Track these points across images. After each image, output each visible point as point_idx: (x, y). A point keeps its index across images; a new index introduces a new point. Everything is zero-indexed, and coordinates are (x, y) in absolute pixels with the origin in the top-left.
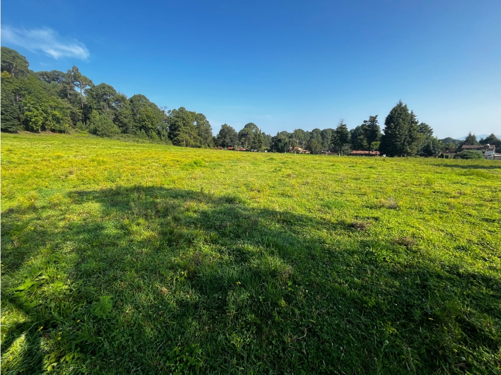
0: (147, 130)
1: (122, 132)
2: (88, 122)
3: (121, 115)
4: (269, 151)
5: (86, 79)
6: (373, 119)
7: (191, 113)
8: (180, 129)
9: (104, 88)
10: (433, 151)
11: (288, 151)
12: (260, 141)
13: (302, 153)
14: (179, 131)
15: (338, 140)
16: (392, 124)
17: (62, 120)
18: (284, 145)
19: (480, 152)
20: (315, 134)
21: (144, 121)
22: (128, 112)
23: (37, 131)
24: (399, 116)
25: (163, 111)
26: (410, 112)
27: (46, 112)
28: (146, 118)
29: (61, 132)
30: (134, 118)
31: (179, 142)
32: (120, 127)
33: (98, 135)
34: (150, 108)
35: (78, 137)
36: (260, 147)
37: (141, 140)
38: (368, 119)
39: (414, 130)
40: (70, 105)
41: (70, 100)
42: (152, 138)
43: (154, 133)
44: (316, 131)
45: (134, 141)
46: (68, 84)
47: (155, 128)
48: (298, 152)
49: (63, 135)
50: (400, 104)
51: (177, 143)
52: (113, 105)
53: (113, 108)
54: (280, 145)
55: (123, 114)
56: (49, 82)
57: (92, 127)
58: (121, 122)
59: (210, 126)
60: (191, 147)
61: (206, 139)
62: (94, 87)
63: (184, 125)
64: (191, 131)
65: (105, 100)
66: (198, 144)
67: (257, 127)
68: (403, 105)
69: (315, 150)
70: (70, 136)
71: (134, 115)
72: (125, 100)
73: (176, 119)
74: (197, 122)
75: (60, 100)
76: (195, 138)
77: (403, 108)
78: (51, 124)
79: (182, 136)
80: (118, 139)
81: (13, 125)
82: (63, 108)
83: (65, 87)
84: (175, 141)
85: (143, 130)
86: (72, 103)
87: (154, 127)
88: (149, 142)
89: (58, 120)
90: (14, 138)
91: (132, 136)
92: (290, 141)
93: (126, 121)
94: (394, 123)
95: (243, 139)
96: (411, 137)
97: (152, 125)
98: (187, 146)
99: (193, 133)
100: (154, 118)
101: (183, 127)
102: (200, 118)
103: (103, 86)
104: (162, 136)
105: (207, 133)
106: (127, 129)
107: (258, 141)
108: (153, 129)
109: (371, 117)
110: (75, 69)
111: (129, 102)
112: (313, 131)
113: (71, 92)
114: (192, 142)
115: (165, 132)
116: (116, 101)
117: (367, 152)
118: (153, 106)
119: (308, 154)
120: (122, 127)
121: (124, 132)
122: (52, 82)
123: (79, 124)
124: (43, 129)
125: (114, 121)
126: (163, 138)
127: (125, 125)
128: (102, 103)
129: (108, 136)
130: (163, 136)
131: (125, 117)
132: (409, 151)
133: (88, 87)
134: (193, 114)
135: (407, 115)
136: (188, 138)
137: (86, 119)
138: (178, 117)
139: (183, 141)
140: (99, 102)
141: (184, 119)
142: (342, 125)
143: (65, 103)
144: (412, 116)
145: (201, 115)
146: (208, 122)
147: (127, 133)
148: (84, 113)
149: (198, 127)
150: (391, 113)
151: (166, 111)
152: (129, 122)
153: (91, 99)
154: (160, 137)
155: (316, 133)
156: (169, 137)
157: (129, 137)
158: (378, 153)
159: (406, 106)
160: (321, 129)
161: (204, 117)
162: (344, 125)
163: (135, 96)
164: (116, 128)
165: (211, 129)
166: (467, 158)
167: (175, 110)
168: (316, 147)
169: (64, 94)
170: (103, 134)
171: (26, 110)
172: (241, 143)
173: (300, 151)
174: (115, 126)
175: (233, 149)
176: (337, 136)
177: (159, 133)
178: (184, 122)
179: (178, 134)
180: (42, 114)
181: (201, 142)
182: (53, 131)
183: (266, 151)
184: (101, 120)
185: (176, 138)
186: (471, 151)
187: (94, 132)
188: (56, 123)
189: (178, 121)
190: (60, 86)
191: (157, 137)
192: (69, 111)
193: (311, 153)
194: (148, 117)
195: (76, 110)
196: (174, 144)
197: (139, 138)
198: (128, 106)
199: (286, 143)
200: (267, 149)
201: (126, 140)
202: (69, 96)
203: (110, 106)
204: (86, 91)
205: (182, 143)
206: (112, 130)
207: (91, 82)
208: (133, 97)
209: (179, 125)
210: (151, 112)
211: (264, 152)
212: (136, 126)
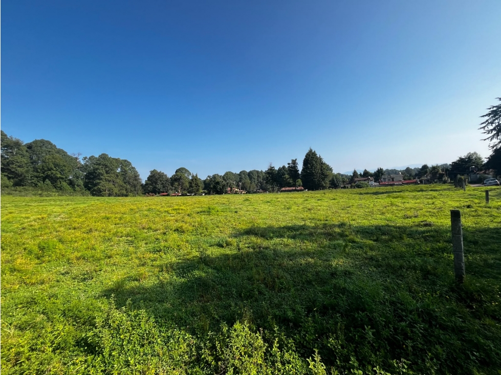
0: (54, 180)
1: (14, 185)
4: (206, 194)
6: (294, 162)
7: (114, 159)
8: (102, 177)
10: (337, 184)
11: (226, 193)
12: (197, 185)
13: (239, 194)
14: (101, 179)
15: (270, 179)
16: (309, 165)
18: (223, 187)
19: (366, 182)
20: (244, 175)
21: (50, 169)
22: (24, 160)
24: (311, 159)
25: (76, 158)
26: (318, 156)
28: (53, 166)
30: (33, 167)
31: (101, 192)
34: (57, 155)
36: (198, 190)
37: (45, 193)
38: (290, 162)
39: (324, 169)
42: (61, 189)
43: (64, 184)
44: (243, 172)
45: (35, 195)
47: (66, 177)
48: (236, 193)
50: (311, 151)
51: (97, 193)
54: (219, 187)
55: (17, 162)
60: (115, 196)
61: (135, 186)
63: (107, 173)
64: (116, 178)
66: (125, 192)
67: (188, 171)
68: (313, 151)
71: (34, 163)
72: (20, 145)
73: (96, 167)
74: (122, 169)
76: (120, 186)
77: (313, 153)
79: (103, 184)
84: (94, 191)
85: (47, 180)
87: (64, 177)
88: (58, 195)
91: (31, 188)
92: (227, 183)
93: (20, 170)
94: (310, 164)
95: (177, 183)
96: (323, 174)
97: (62, 174)
98: (110, 195)
99: (118, 180)
100: (64, 166)
101: (105, 175)
102: (125, 164)
104: (76, 186)
105: (136, 180)
106: (22, 180)
107: (196, 184)
108: (62, 178)
109: (293, 160)
111: (26, 149)
112: (241, 172)
115: (80, 181)
117: (294, 188)
118: (62, 152)
119: (244, 193)
120: (14, 178)
121: (19, 184)
126: (77, 188)
127: (20, 175)
130: (78, 186)
131: (19, 167)
132: (324, 185)
134: (117, 160)
135: (317, 158)
138: (99, 164)
139: (105, 190)
141: (106, 166)
142: (271, 167)
144: (321, 159)
145: (125, 161)
146: (134, 168)
147: (22, 185)
149: (122, 174)
150: (306, 156)
152: (27, 172)
155: (244, 174)
156: (86, 186)
158: (302, 188)
159: (315, 151)
160: (248, 171)
161: (130, 164)
162: (273, 167)
165: (139, 176)
166: (361, 188)
167: (93, 157)
168: (250, 187)
172: (174, 188)
173: (237, 191)
175: (168, 195)
176: (269, 176)
177: (71, 183)
178: (107, 169)
179: (99, 183)
181: (127, 190)
183: (203, 194)
185: (96, 188)
186: (362, 182)
189: (98, 169)
191: (68, 187)
193: (247, 193)
194: (56, 165)
196: (93, 195)
197: (42, 190)
198: (24, 153)
199: (224, 185)
200: (204, 192)
201: (23, 194)
205: (104, 193)
208: (33, 142)
209: (100, 173)
210: (61, 159)
211: (202, 195)
212: (37, 177)
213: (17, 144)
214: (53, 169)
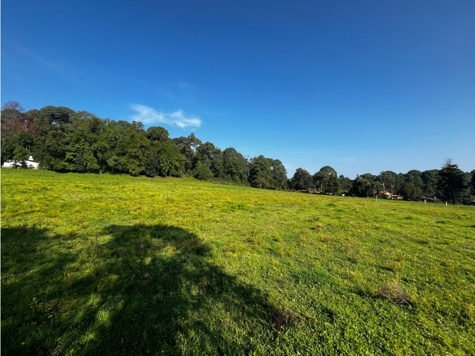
0: (232, 174)
1: (214, 176)
2: (194, 169)
3: (216, 164)
4: (347, 195)
5: (197, 140)
7: (268, 159)
8: (258, 173)
9: (207, 145)
11: (372, 196)
12: (335, 184)
13: (390, 199)
14: (257, 175)
15: (445, 184)
17: (179, 168)
18: (366, 189)
20: (413, 177)
21: (231, 167)
22: (220, 161)
23: (164, 176)
27: (171, 163)
29: (177, 176)
30: (224, 166)
31: (257, 184)
32: (214, 172)
33: (198, 178)
34: (236, 157)
35: (186, 180)
36: (336, 190)
37: (226, 182)
40: (185, 158)
41: (186, 154)
42: (235, 181)
43: (237, 177)
44: (413, 173)
45: (221, 183)
46: (187, 144)
48: (385, 197)
49: (178, 178)
51: (254, 185)
52: (212, 156)
53: (211, 159)
54: (360, 188)
56: (177, 144)
57: (196, 172)
58: (215, 169)
59: (285, 170)
60: (266, 189)
61: (280, 182)
62: (202, 145)
63: (262, 170)
64: (268, 174)
65: (207, 154)
66: (273, 186)
67: (334, 170)
69: (411, 195)
70: (181, 179)
71: (225, 163)
73: (255, 165)
74: (274, 167)
75: (181, 155)
76: (270, 181)
78: (173, 171)
79: (260, 179)
80: (211, 182)
81: (153, 172)
82: (181, 160)
83: (185, 147)
84: (253, 183)
85: (229, 174)
86: (187, 156)
88: (233, 185)
89: (177, 169)
90: (151, 180)
91: (221, 179)
92: (373, 185)
93: (218, 167)
95: (318, 182)
97: (237, 170)
98: (263, 188)
99: (269, 176)
100: (238, 165)
101: (260, 171)
102: (277, 163)
103: (207, 144)
106: (218, 174)
107: (334, 184)
108: (236, 173)
110: (193, 134)
111: (223, 154)
112: (409, 173)
113: (188, 150)
114: (268, 185)
115: (246, 176)
116: (214, 153)
118: (240, 156)
119: (400, 200)
120: (215, 172)
121: (216, 176)
122: (179, 144)
123: (189, 170)
124: (168, 175)
125: (211, 168)
126: (244, 181)
127: (218, 170)
128: (205, 156)
129: (205, 180)
130: (244, 179)
131: (218, 165)
133: (199, 145)
134: (270, 160)
136: (264, 181)
137: (194, 167)
138: (257, 164)
139: (260, 183)
140: (203, 155)
141: (262, 165)
142: (449, 165)
143: (183, 157)
145: (278, 160)
146: (283, 167)
147: (217, 177)
148: (193, 164)
149: (274, 171)
151: (249, 159)
152: (221, 168)
153: (199, 153)
154: (242, 180)
155: (414, 175)
156: (249, 180)
157: (218, 180)
161: (280, 163)
163: (227, 149)
164: (211, 174)
165: (286, 173)
167: (255, 158)
168: (413, 192)
169: (183, 151)
170: (201, 178)
171: (161, 163)
172: (315, 186)
173: (387, 196)
174: (211, 172)
175: (307, 192)
176: (444, 179)
177: (241, 177)
178: (262, 167)
179: (256, 178)
180: (169, 165)
181: (275, 184)
182: (173, 176)
183: (343, 195)
184: (202, 168)
185: (254, 181)
187: (196, 177)
188: (176, 170)
189: (257, 167)
190: (182, 146)
191: (239, 180)
192: (184, 162)
193: (404, 199)
194: (234, 164)
195: (188, 161)
196: (252, 186)
197: (226, 180)
198: (221, 156)
199: (368, 187)
200: (344, 193)
202: (186, 153)
203: (209, 158)
204: (197, 149)
205: (259, 185)
206: (208, 175)
207: (200, 142)
209: (257, 170)
210: (237, 160)
211: (341, 195)
212: (225, 172)
213: (219, 151)
214: (232, 167)
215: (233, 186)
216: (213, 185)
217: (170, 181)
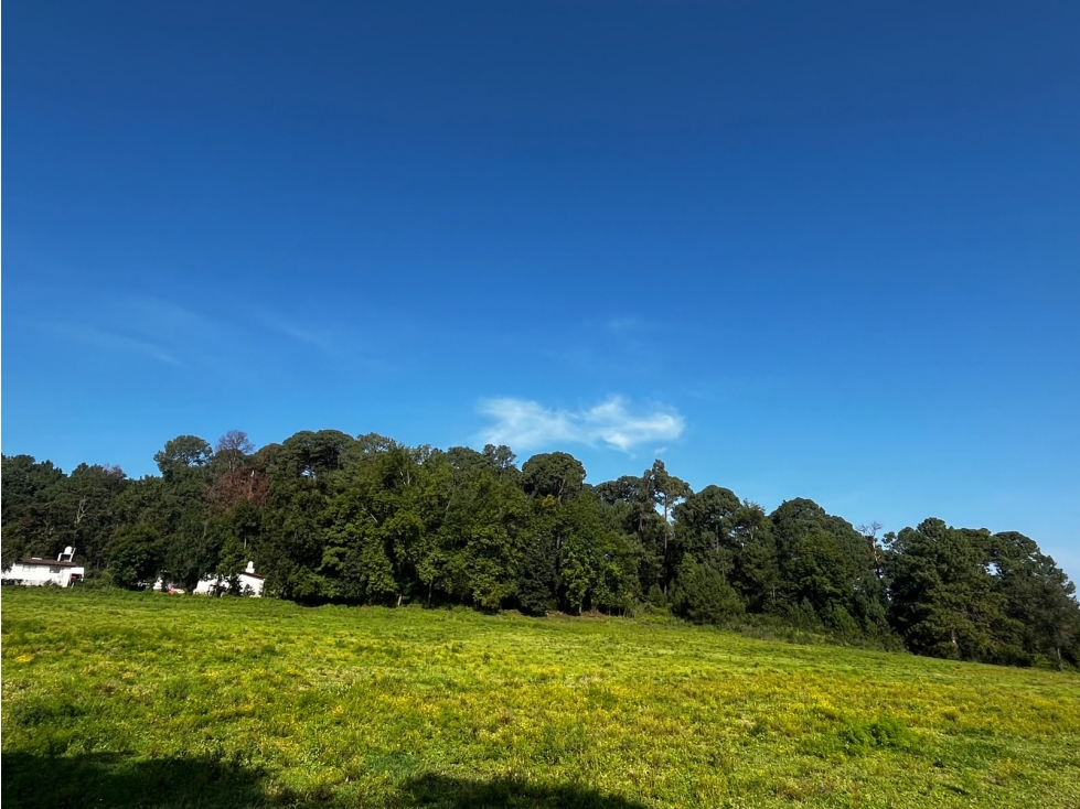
0: (819, 599)
1: (749, 609)
2: (672, 585)
3: (749, 561)
5: (676, 483)
7: (966, 532)
8: (930, 593)
9: (711, 497)
14: (929, 600)
17: (622, 582)
21: (810, 572)
22: (766, 551)
23: (573, 612)
25: (870, 538)
27: (596, 567)
28: (815, 563)
29: (617, 611)
30: (781, 567)
31: (934, 642)
32: (745, 593)
33: (690, 618)
34: (825, 533)
35: (647, 623)
37: (799, 633)
40: (640, 547)
41: (641, 534)
42: (833, 625)
43: (841, 611)
45: (779, 636)
46: (642, 500)
47: (844, 593)
49: (619, 619)
51: (925, 644)
52: (732, 534)
53: (729, 543)
55: (755, 557)
56: (612, 502)
57: (680, 596)
58: (749, 581)
59: (1061, 577)
60: (985, 661)
61: (1049, 629)
62: (692, 497)
63: (945, 580)
64: (977, 597)
65: (712, 527)
66: (1017, 649)
70: (631, 622)
71: (783, 557)
72: (759, 518)
73: (913, 560)
74: (1000, 565)
75: (624, 537)
76: (996, 625)
78: (603, 593)
79: (944, 618)
80: (737, 630)
81: (540, 599)
82: (627, 555)
83: (636, 508)
84: (915, 635)
85: (806, 600)
86: (645, 540)
87: (839, 591)
88: (827, 641)
89: (613, 584)
90: (535, 626)
91: (777, 619)
93: (759, 575)
97: (835, 583)
98: (965, 655)
99: (984, 605)
100: (838, 561)
101: (941, 585)
102: (1013, 547)
103: (711, 492)
104: (867, 619)
105: (1049, 606)
106: (763, 598)
108: (837, 596)
110: (659, 466)
111: (770, 522)
113: (648, 517)
114: (987, 642)
115: (877, 605)
116: (739, 524)
118: (839, 526)
120: (749, 593)
121: (755, 608)
122: (618, 501)
123: (655, 589)
124: (587, 606)
125: (732, 577)
126: (871, 625)
127: (759, 586)
128: (705, 535)
129: (714, 622)
130: (873, 618)
131: (759, 566)
133: (681, 501)
134: (977, 537)
136: (968, 625)
137: (670, 576)
138: (920, 553)
139: (947, 637)
140: (699, 532)
141: (941, 558)
143: (633, 544)
145: (1013, 536)
146: (1049, 561)
147: (761, 611)
148: (666, 564)
149: (1004, 583)
151: (879, 536)
152: (769, 578)
153: (684, 528)
154: (863, 625)
156: (893, 621)
157: (766, 623)
161: (1028, 545)
163: (785, 504)
164: (734, 599)
165: (1071, 588)
167: (907, 530)
169: (632, 524)
170: (700, 617)
171: (565, 566)
174: (733, 592)
177: (857, 611)
178: (945, 567)
179: (927, 612)
180: (588, 572)
181: (1027, 641)
182: (603, 609)
184: (699, 577)
185: (917, 627)
187: (683, 612)
188: (611, 591)
189: (919, 567)
190: (627, 505)
191: (850, 622)
192: (635, 562)
194: (821, 560)
195: (651, 556)
196: (915, 650)
197: (797, 625)
198: (767, 533)
201: (758, 632)
202: (641, 528)
203: (724, 541)
204: (677, 511)
205: (944, 645)
206: (725, 603)
207: (686, 487)
208: (780, 509)
209: (924, 581)
210: (831, 545)
212: (787, 591)
213: (754, 516)
214: (813, 571)
215: (828, 649)
216: (748, 642)
217: (595, 630)
